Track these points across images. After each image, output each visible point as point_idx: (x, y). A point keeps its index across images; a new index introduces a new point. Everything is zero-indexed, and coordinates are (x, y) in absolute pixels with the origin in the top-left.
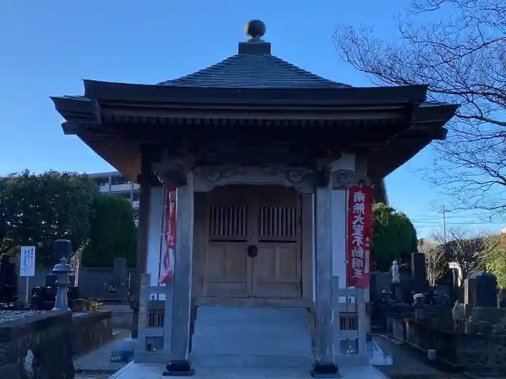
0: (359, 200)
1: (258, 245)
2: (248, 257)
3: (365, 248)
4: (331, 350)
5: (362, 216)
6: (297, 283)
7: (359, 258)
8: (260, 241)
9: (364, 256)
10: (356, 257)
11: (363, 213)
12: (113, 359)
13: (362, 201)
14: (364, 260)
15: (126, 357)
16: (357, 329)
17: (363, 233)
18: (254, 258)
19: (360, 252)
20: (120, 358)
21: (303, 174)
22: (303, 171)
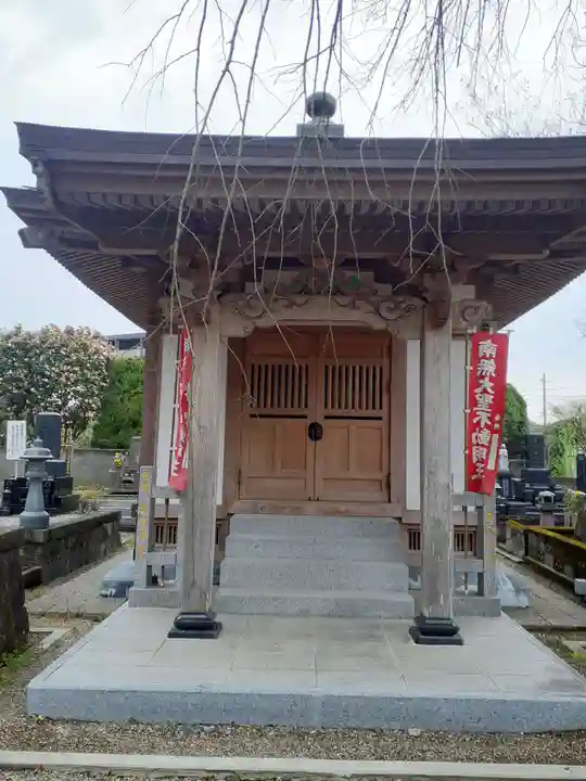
0: (488, 356)
1: (325, 424)
2: (309, 440)
3: (493, 431)
4: (446, 597)
5: (491, 379)
6: (381, 482)
7: (482, 445)
8: (326, 417)
9: (490, 442)
10: (478, 445)
11: (494, 375)
12: (104, 592)
13: (491, 357)
14: (489, 448)
15: (122, 590)
16: (482, 558)
17: (490, 406)
18: (318, 442)
19: (484, 436)
20: (114, 591)
21: (404, 305)
22: (403, 302)
